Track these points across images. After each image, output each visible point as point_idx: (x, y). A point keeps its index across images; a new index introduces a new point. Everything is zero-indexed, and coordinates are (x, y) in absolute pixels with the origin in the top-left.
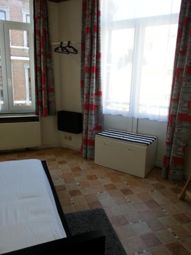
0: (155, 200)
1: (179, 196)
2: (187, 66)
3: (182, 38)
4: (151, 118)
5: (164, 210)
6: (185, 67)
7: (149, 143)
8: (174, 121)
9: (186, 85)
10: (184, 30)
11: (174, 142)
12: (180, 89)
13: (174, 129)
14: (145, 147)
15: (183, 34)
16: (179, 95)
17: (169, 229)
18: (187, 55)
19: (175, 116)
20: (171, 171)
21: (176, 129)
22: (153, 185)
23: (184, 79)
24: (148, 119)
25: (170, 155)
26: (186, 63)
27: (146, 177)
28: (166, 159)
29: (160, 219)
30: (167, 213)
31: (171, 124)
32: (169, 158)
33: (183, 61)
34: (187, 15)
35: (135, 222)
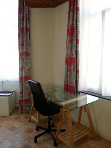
0: (15, 126)
1: (28, 120)
2: (25, 52)
3: (21, 38)
4: (10, 80)
5: (20, 130)
6: (24, 52)
7: (10, 95)
8: (22, 80)
9: (26, 61)
10: (21, 33)
11: (24, 91)
12: (23, 63)
13: (23, 85)
14: (8, 97)
15: (21, 35)
16: (23, 66)
17: (22, 139)
18: (24, 46)
19: (22, 77)
20: (24, 108)
21: (24, 84)
22: (14, 118)
23: (24, 58)
24: (8, 81)
25: (22, 99)
26: (24, 50)
27: (10, 115)
28: (21, 101)
29: (17, 135)
30: (21, 131)
31: (21, 82)
32: (22, 101)
33: (22, 49)
34: (21, 26)
35: (2, 143)
